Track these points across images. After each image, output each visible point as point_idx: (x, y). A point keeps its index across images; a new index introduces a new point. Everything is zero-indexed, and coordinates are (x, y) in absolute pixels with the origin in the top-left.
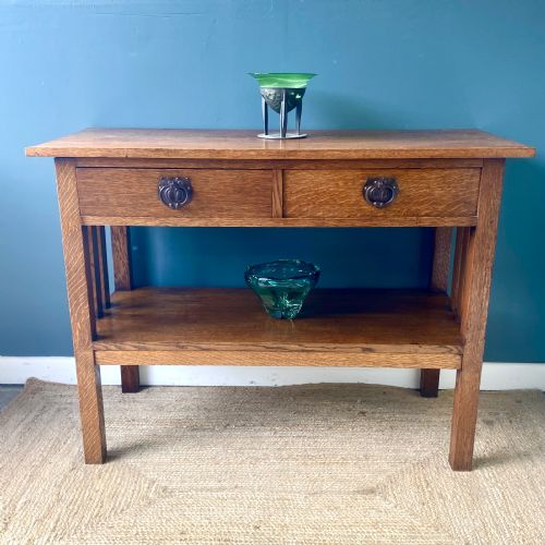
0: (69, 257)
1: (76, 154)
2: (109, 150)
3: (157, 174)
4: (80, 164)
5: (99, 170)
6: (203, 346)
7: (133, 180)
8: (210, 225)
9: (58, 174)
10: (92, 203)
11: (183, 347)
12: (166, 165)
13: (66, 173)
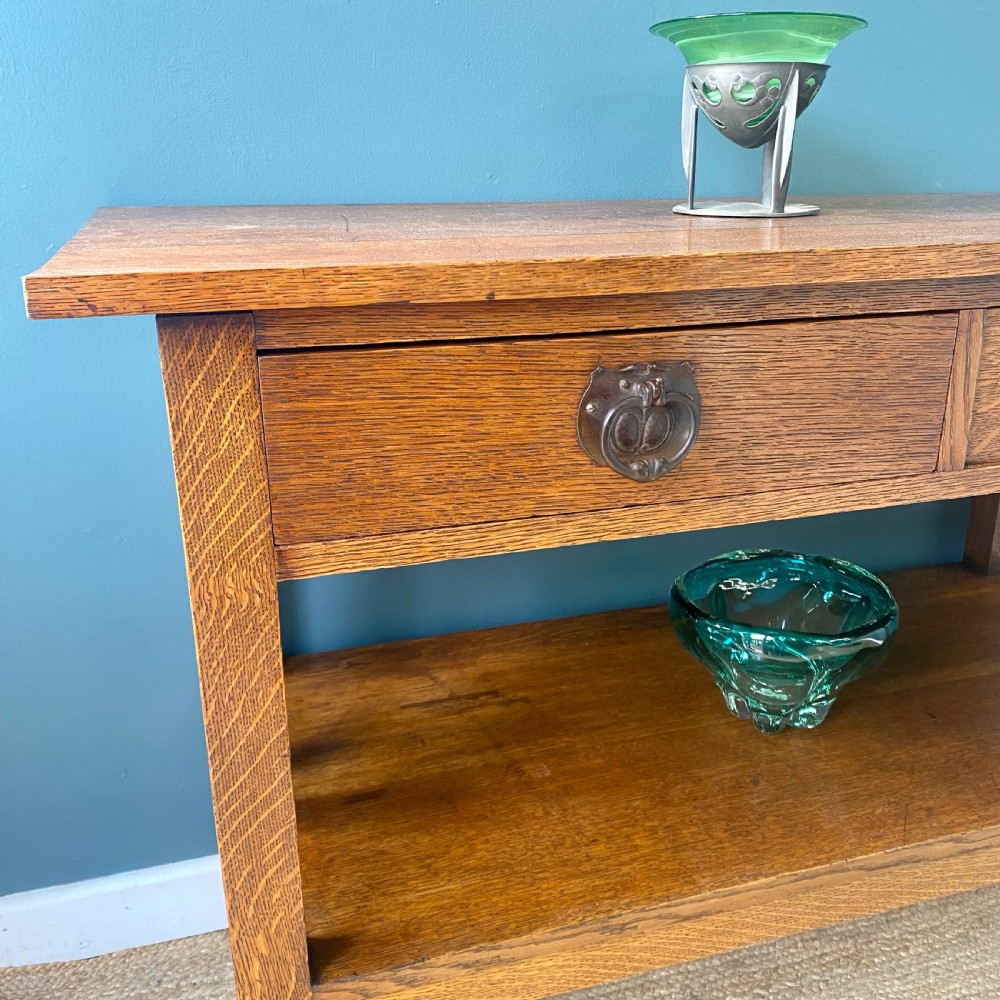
0: (222, 712)
1: (271, 297)
2: (417, 274)
3: (581, 355)
4: (277, 338)
5: (358, 359)
6: (686, 910)
7: (491, 386)
8: (743, 519)
9: (175, 390)
10: (328, 492)
11: (622, 928)
12: (613, 320)
13: (210, 382)
